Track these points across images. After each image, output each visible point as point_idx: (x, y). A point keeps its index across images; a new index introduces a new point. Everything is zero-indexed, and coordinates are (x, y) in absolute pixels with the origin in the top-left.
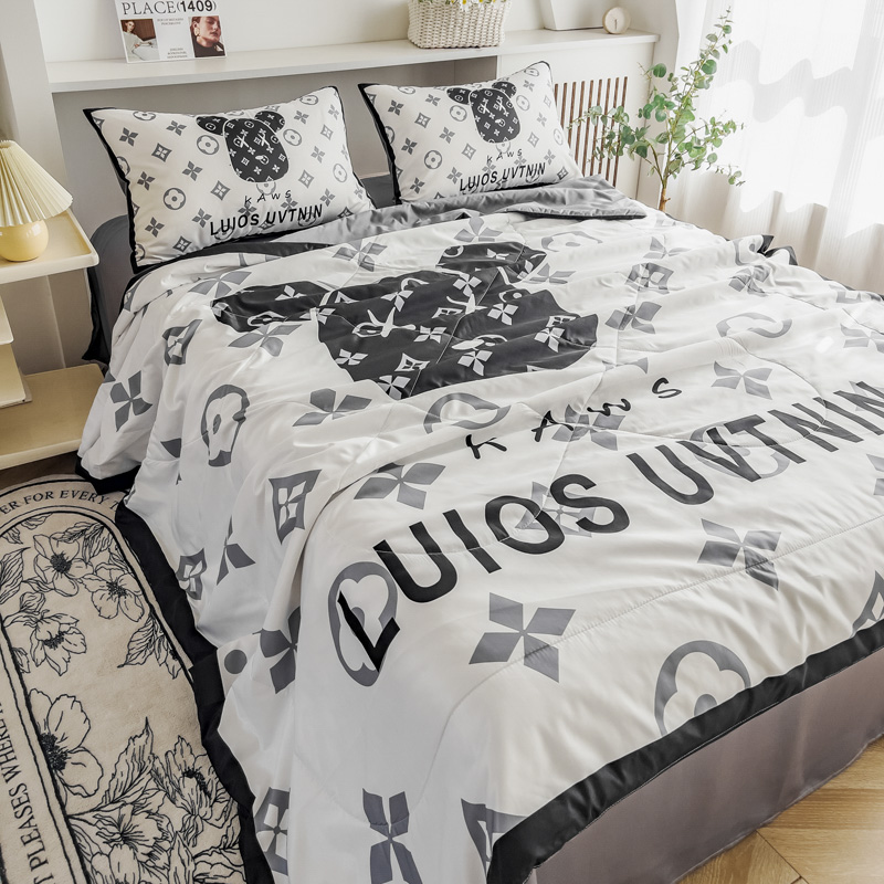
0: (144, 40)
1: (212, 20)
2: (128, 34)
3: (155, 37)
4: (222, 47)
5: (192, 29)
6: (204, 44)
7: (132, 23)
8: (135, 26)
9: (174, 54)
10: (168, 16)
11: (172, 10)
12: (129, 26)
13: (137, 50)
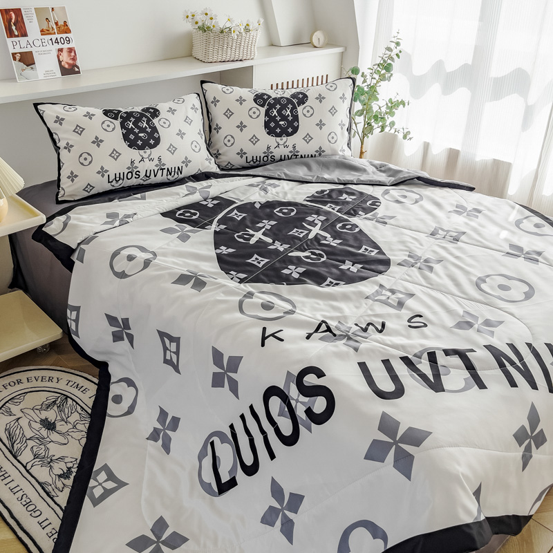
0: (27, 66)
1: (71, 50)
2: (17, 62)
3: (34, 64)
4: (78, 68)
5: (58, 57)
6: (67, 66)
7: (19, 55)
8: (21, 57)
9: (48, 75)
10: (42, 48)
11: (44, 45)
12: (17, 57)
13: (23, 73)
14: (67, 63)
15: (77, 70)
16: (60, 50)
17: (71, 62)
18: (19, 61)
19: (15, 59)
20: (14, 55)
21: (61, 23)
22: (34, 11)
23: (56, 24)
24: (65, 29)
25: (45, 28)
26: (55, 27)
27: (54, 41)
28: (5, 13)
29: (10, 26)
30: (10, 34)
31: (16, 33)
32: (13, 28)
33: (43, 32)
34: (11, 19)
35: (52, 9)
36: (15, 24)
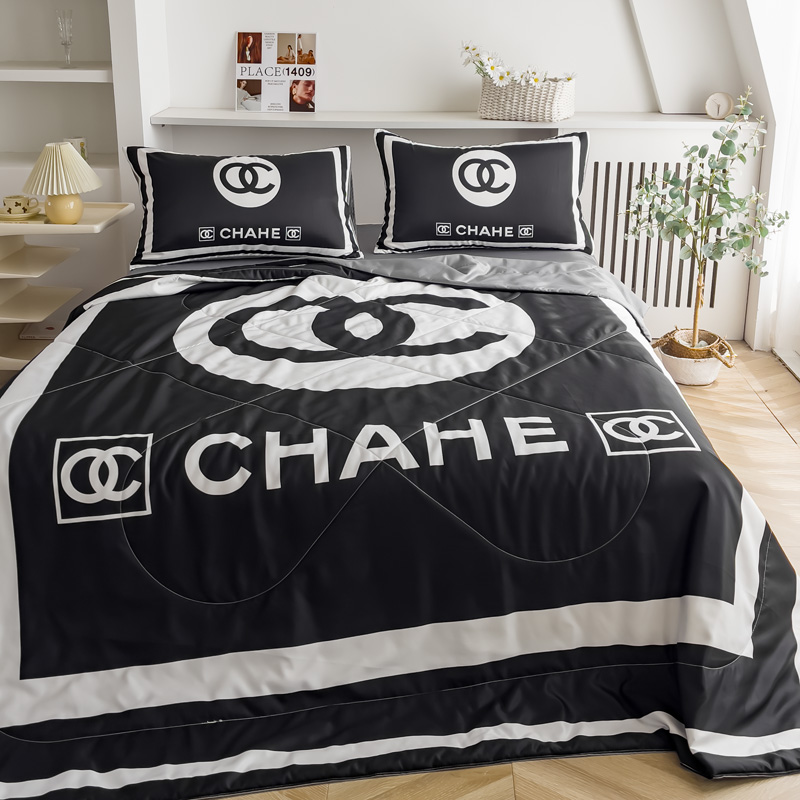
0: (252, 95)
1: (309, 83)
2: (240, 90)
3: (260, 93)
4: (313, 105)
5: (291, 89)
6: (299, 101)
7: (245, 82)
8: (247, 85)
9: (272, 107)
10: (274, 78)
11: (278, 74)
12: (243, 85)
13: (244, 102)
14: (301, 98)
15: (311, 107)
16: (296, 82)
17: (306, 97)
18: (244, 89)
19: (239, 86)
20: (239, 81)
21: (305, 52)
22: (276, 37)
23: (299, 52)
24: (309, 59)
25: (284, 56)
26: (296, 56)
27: (290, 71)
28: (243, 37)
29: (244, 50)
30: (242, 59)
31: (249, 59)
32: (248, 53)
33: (280, 60)
34: (248, 43)
35: (300, 36)
36: (250, 49)
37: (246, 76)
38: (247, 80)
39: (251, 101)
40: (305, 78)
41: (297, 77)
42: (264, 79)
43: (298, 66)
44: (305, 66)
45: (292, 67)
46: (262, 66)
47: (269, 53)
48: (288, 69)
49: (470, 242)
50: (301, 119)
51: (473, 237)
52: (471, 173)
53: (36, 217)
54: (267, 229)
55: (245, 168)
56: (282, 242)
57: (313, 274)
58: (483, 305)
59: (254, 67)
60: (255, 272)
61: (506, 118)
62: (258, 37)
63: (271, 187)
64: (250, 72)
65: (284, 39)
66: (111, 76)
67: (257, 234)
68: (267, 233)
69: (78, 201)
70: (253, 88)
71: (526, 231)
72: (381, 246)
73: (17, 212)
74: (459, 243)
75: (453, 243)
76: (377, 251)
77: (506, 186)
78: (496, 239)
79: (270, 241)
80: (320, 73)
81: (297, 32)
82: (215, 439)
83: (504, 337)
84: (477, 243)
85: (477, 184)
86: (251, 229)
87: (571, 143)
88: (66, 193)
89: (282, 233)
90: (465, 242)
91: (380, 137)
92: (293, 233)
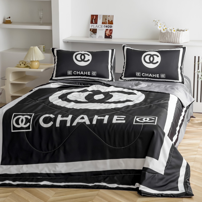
0: (94, 33)
1: (111, 30)
3: (96, 33)
4: (112, 36)
5: (105, 32)
6: (107, 35)
7: (92, 29)
8: (93, 30)
9: (100, 37)
10: (101, 28)
11: (102, 27)
12: (92, 30)
13: (92, 35)
14: (108, 34)
15: (111, 37)
16: (107, 30)
17: (109, 34)
18: (92, 31)
19: (90, 30)
20: (91, 29)
21: (110, 21)
22: (102, 16)
23: (109, 21)
24: (111, 23)
25: (104, 22)
26: (108, 22)
27: (106, 26)
28: (92, 16)
29: (93, 20)
30: (92, 22)
31: (94, 23)
32: (94, 21)
33: (103, 23)
34: (94, 18)
35: (109, 16)
36: (94, 20)
37: (93, 28)
38: (93, 29)
39: (93, 35)
40: (110, 28)
41: (107, 28)
42: (98, 28)
43: (108, 25)
44: (110, 25)
45: (106, 25)
46: (97, 25)
47: (100, 21)
48: (105, 26)
49: (147, 79)
50: (108, 41)
51: (147, 77)
52: (147, 59)
53: (27, 67)
54: (87, 72)
55: (82, 54)
56: (91, 76)
57: (94, 84)
58: (135, 94)
59: (95, 25)
60: (78, 83)
61: (166, 42)
62: (97, 16)
63: (89, 60)
64: (94, 26)
65: (105, 17)
66: (52, 28)
67: (84, 74)
68: (86, 73)
69: (38, 63)
70: (94, 31)
71: (163, 76)
72: (121, 79)
73: (22, 65)
74: (144, 79)
75: (142, 78)
76: (120, 80)
77: (157, 62)
78: (154, 78)
79: (87, 76)
80: (114, 27)
81: (108, 15)
82: (47, 115)
83: (133, 101)
84: (149, 79)
85: (148, 61)
86: (82, 72)
87: (180, 50)
88: (34, 60)
89: (91, 73)
90: (145, 78)
91: (124, 47)
92: (94, 73)
